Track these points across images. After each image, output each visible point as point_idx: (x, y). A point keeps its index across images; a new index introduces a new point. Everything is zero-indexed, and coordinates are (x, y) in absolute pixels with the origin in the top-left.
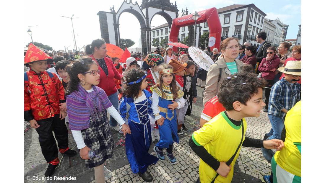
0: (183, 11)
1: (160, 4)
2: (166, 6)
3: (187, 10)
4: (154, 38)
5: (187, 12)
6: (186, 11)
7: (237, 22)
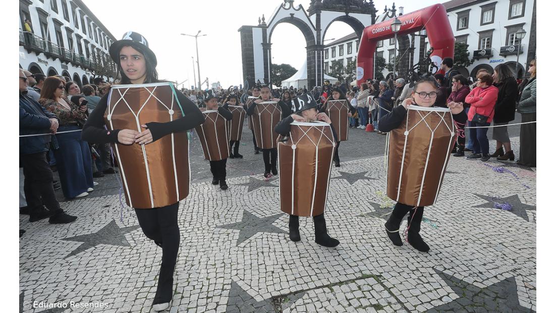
0: (386, 10)
1: (341, 4)
2: (351, 5)
3: (394, 7)
4: (333, 59)
5: (394, 11)
6: (392, 9)
7: (510, 18)
